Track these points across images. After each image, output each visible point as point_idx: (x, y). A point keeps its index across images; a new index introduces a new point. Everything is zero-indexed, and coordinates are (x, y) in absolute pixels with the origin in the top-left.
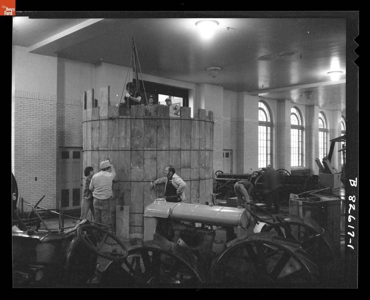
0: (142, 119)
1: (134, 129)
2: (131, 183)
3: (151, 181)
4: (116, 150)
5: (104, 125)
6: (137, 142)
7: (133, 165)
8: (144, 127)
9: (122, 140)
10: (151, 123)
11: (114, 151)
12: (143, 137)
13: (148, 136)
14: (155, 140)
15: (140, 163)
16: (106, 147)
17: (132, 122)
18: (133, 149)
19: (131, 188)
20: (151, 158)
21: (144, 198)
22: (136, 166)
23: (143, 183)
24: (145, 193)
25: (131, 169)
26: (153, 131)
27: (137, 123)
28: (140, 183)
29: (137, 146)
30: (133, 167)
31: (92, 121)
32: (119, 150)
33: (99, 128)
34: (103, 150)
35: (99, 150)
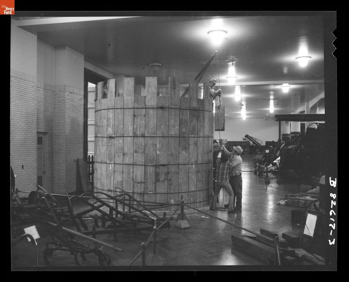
0: (188, 109)
1: (182, 118)
2: (179, 166)
3: (194, 163)
4: (166, 136)
5: (152, 113)
6: (184, 130)
7: (181, 150)
8: (190, 116)
9: (171, 128)
10: (194, 113)
11: (164, 138)
12: (189, 125)
13: (192, 124)
14: (196, 128)
15: (186, 148)
16: (155, 134)
17: (181, 111)
18: (181, 136)
19: (179, 171)
20: (193, 144)
21: (189, 179)
22: (183, 151)
23: (188, 165)
24: (190, 175)
25: (179, 154)
26: (195, 121)
27: (184, 113)
28: (186, 165)
29: (184, 133)
30: (181, 152)
31: (134, 108)
32: (168, 137)
33: (144, 116)
34: (150, 137)
35: (144, 137)
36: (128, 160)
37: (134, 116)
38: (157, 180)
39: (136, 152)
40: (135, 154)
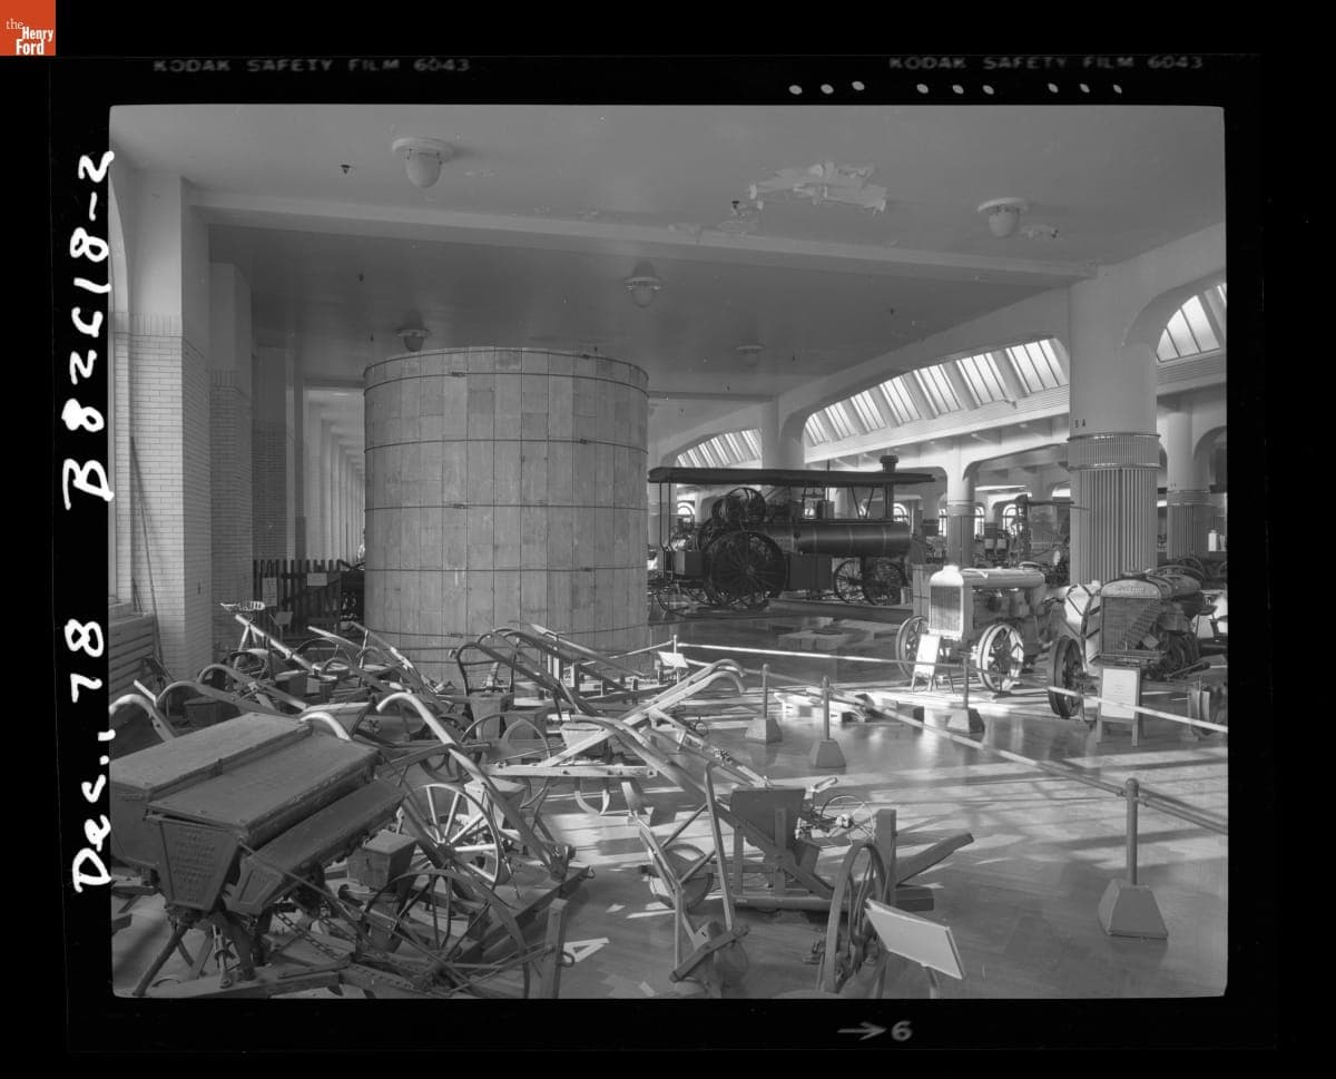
4: (591, 505)
5: (563, 453)
9: (600, 487)
11: (586, 508)
15: (624, 532)
16: (569, 500)
19: (613, 581)
22: (620, 538)
29: (621, 500)
31: (521, 441)
32: (595, 507)
33: (546, 459)
34: (558, 506)
35: (547, 506)
36: (505, 561)
37: (523, 459)
38: (575, 604)
39: (527, 542)
40: (524, 547)
